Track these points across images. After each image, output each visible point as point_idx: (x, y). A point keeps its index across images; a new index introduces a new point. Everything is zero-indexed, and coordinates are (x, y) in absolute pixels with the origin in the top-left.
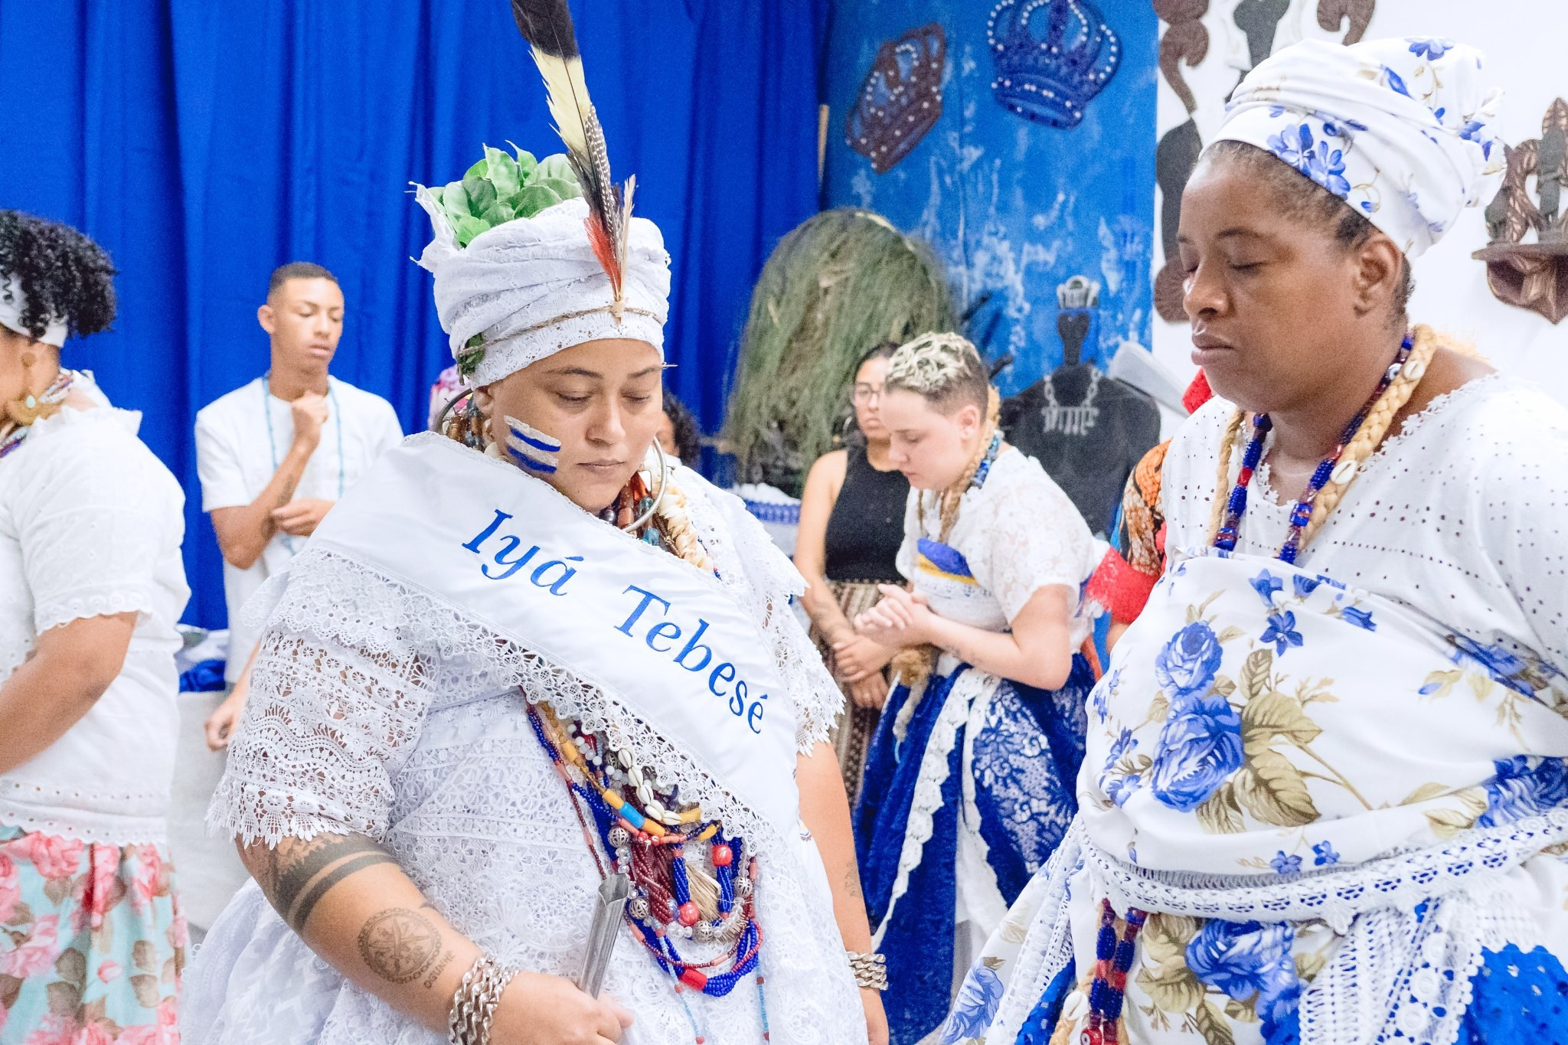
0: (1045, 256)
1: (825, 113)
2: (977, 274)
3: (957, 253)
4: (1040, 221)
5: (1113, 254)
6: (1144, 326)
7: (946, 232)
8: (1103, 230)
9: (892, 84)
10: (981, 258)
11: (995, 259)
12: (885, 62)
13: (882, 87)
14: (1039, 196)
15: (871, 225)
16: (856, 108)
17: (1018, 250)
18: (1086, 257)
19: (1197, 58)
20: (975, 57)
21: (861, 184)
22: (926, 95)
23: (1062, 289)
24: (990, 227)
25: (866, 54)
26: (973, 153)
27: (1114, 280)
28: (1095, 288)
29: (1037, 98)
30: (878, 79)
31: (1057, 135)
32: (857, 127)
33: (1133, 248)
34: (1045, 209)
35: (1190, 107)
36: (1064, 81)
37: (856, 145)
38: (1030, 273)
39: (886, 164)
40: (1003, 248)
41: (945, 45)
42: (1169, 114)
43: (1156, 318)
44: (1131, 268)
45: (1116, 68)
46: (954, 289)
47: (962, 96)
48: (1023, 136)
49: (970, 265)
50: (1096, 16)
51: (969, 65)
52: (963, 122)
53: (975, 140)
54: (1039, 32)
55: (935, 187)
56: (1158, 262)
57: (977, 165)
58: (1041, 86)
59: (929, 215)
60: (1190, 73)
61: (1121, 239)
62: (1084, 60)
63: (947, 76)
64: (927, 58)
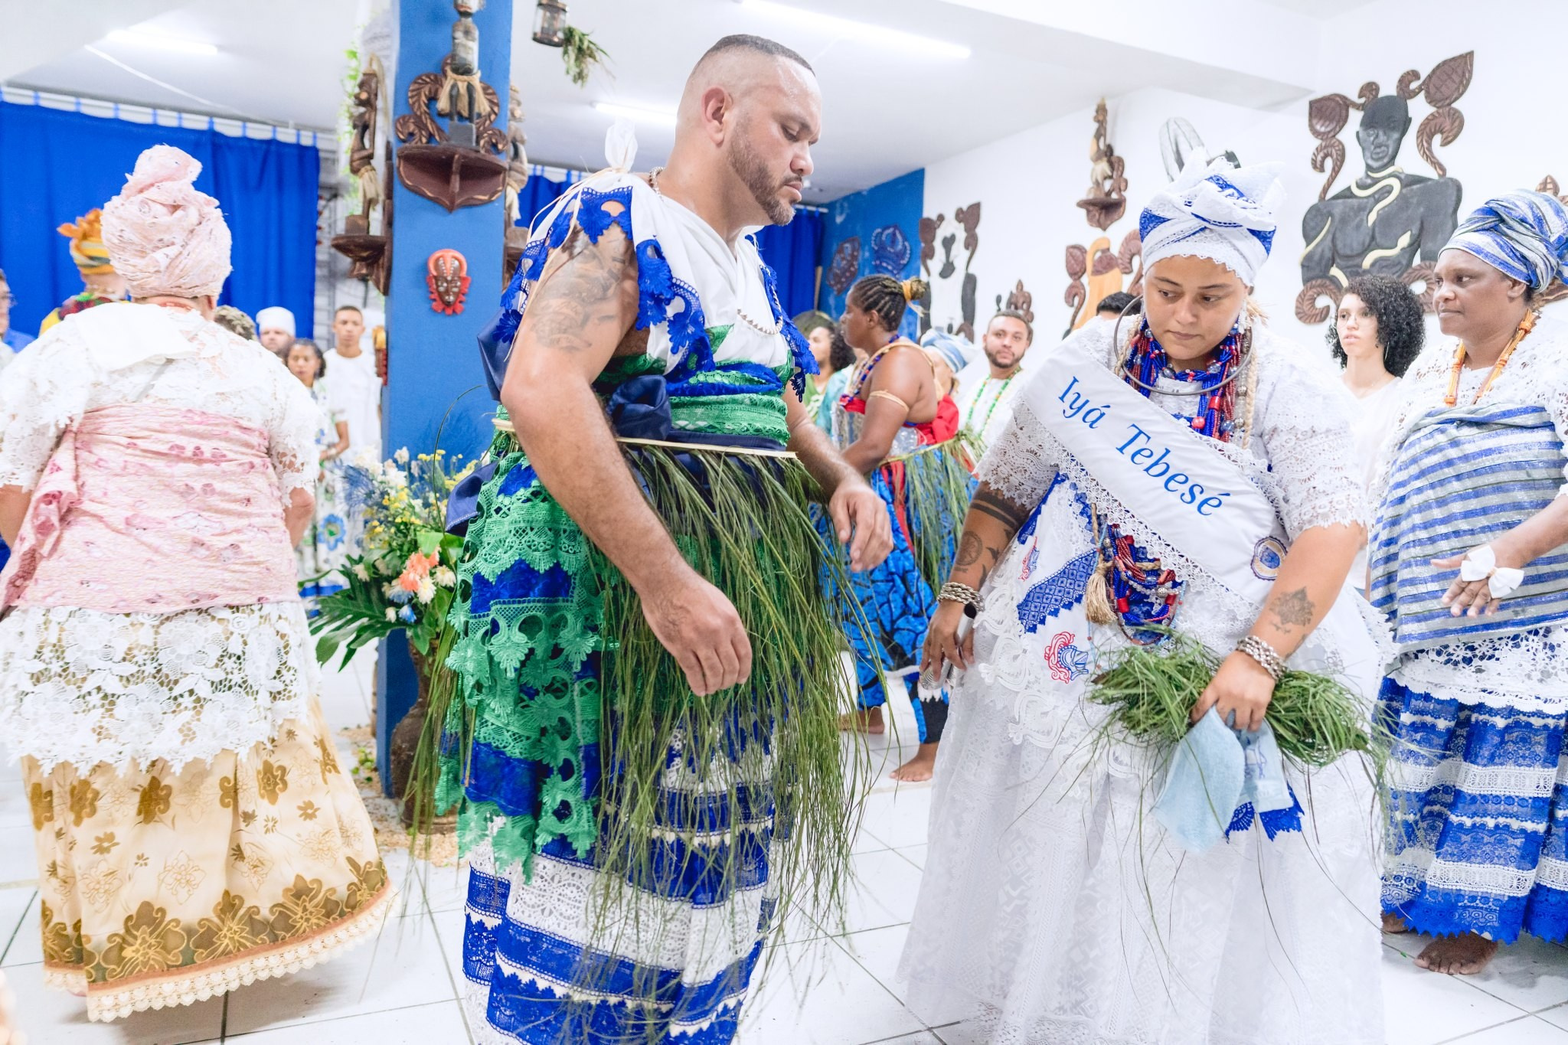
1: (819, 270)
9: (843, 259)
12: (841, 251)
13: (839, 261)
16: (830, 269)
19: (932, 256)
20: (869, 251)
21: (831, 300)
22: (852, 265)
25: (835, 247)
30: (838, 257)
32: (830, 276)
33: (912, 328)
35: (929, 274)
36: (895, 263)
37: (830, 284)
41: (860, 245)
45: (909, 258)
47: (864, 266)
50: (905, 239)
51: (867, 254)
54: (888, 243)
58: (888, 264)
60: (929, 263)
61: (909, 324)
62: (900, 255)
63: (860, 258)
64: (854, 250)
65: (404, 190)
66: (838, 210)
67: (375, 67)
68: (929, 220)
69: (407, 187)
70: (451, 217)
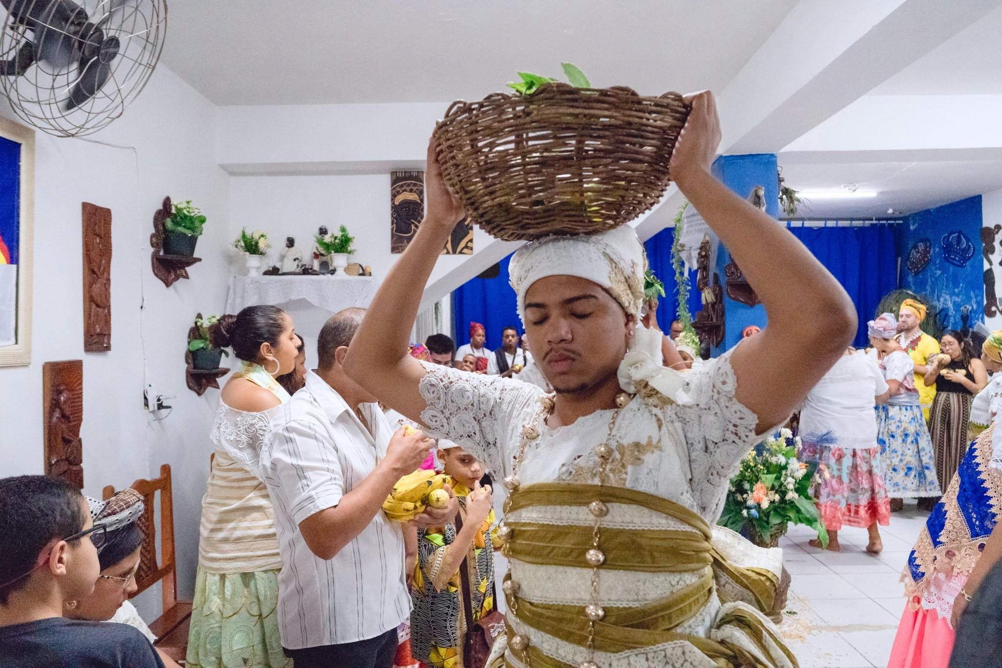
0: (958, 299)
1: (899, 259)
2: (941, 303)
3: (936, 298)
4: (956, 290)
5: (974, 300)
6: (982, 319)
7: (933, 292)
8: (972, 294)
9: (918, 252)
10: (942, 300)
11: (945, 300)
12: (915, 247)
13: (915, 254)
14: (956, 285)
15: (908, 293)
16: (908, 259)
17: (951, 297)
18: (968, 299)
19: (993, 252)
20: (939, 247)
21: (910, 279)
22: (926, 256)
23: (962, 308)
24: (944, 291)
25: (911, 244)
26: (939, 272)
27: (975, 307)
28: (970, 308)
29: (954, 259)
30: (914, 252)
31: (960, 269)
32: (908, 263)
33: (979, 298)
34: (958, 287)
35: (991, 263)
36: (962, 256)
37: (908, 268)
38: (954, 303)
39: (916, 274)
40: (948, 297)
41: (931, 244)
42: (986, 266)
43: (986, 318)
44: (979, 303)
45: (973, 253)
46: (936, 308)
47: (935, 257)
48: (951, 268)
49: (939, 301)
50: (968, 240)
51: (937, 249)
52: (936, 264)
53: (940, 269)
54: (955, 243)
55: (929, 280)
56: (985, 302)
57: (940, 276)
58: (955, 256)
59: (928, 288)
60: (991, 256)
61: (976, 296)
62: (966, 250)
63: (932, 252)
64: (926, 247)
65: (732, 301)
66: (911, 222)
67: (707, 238)
68: (988, 229)
69: (732, 298)
70: (753, 310)
